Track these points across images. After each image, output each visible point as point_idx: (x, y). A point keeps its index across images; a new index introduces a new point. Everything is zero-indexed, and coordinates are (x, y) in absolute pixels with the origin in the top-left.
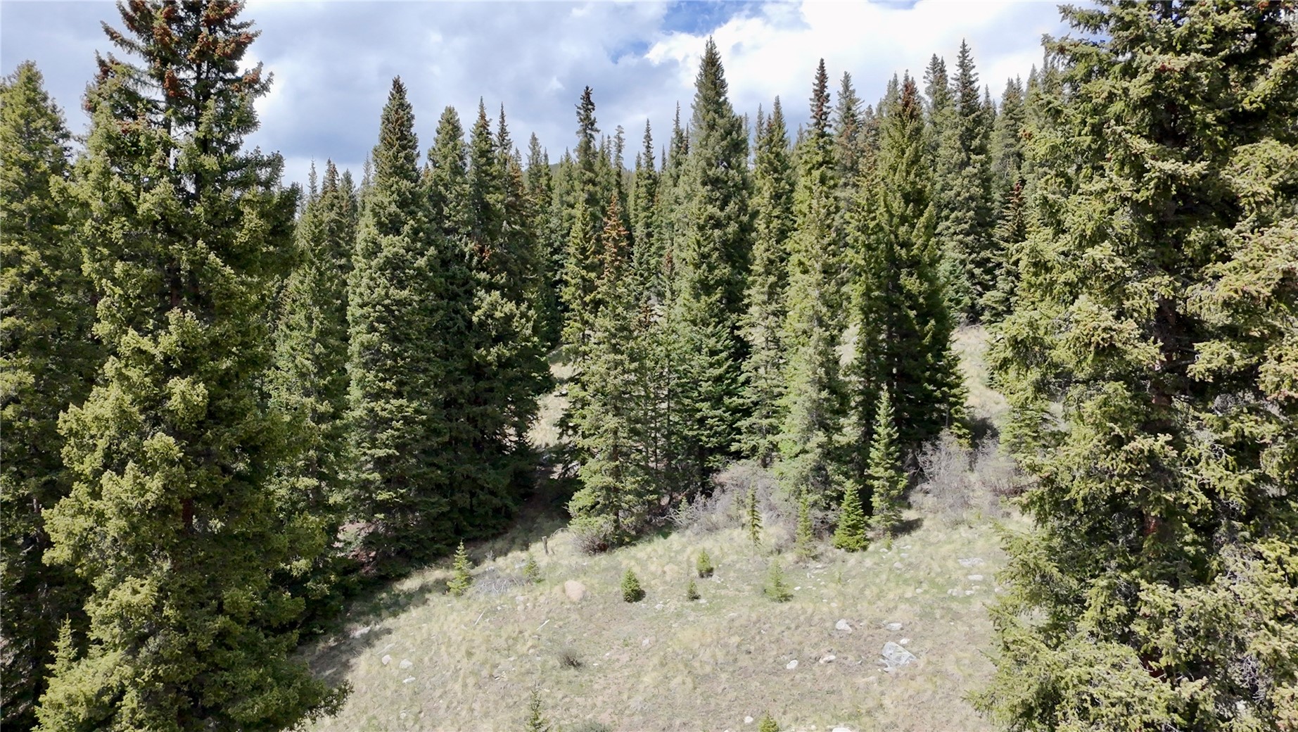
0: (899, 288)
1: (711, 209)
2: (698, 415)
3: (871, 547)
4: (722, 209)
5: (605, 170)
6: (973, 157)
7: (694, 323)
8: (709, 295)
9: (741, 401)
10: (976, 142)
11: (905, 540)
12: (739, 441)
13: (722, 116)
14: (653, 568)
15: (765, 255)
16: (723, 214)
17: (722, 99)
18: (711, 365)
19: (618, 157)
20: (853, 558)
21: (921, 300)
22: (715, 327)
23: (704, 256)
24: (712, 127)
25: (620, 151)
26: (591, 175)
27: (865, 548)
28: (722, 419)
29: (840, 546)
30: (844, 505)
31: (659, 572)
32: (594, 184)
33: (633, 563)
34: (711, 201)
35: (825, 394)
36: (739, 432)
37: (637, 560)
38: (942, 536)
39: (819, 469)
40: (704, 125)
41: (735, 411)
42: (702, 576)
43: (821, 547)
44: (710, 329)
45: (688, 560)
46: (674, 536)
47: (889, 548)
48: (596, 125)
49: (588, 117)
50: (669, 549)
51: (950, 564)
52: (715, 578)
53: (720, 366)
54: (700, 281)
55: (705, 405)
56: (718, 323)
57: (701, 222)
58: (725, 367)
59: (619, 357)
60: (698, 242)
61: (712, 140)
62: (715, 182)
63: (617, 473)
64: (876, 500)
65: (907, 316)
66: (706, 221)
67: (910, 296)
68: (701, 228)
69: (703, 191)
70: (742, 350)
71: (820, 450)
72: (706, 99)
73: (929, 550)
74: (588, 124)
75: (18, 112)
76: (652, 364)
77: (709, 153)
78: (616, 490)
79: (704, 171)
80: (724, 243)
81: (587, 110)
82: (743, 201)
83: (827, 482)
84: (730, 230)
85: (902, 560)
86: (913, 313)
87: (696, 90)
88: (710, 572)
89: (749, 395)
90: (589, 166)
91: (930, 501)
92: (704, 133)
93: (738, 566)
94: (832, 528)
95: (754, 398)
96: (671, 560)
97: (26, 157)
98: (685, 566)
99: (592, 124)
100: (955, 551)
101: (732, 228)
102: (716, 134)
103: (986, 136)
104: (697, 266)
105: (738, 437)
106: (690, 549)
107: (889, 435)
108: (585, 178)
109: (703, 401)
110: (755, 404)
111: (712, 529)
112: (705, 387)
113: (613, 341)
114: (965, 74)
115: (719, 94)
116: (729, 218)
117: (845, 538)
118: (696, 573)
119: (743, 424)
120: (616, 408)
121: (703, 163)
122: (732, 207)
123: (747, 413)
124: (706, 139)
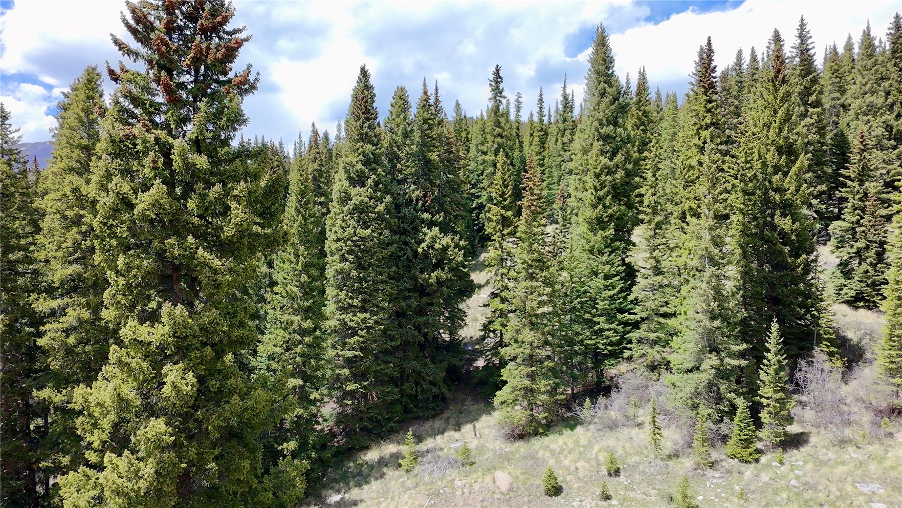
0: (773, 227)
1: (604, 160)
2: (596, 328)
3: (763, 459)
4: (611, 159)
5: (509, 126)
6: (811, 110)
7: (591, 251)
8: (603, 229)
9: (632, 317)
10: (813, 98)
11: (795, 456)
12: (630, 349)
13: (611, 86)
14: (566, 462)
15: (651, 198)
16: (612, 163)
17: (611, 71)
18: (606, 288)
19: (517, 116)
20: (749, 471)
21: (793, 237)
22: (609, 255)
23: (600, 199)
24: (603, 94)
25: (519, 111)
26: (500, 130)
27: (757, 461)
28: (616, 331)
29: (733, 457)
30: (736, 419)
31: (573, 468)
32: (502, 137)
33: (548, 454)
34: (603, 153)
35: (717, 323)
36: (630, 342)
37: (552, 452)
38: (831, 455)
39: (710, 385)
40: (597, 93)
41: (626, 324)
42: (610, 475)
43: (715, 455)
44: (605, 258)
45: (596, 458)
46: (579, 429)
47: (781, 462)
48: (503, 94)
49: (498, 88)
50: (577, 442)
51: (849, 488)
52: (622, 478)
53: (614, 288)
54: (597, 219)
55: (602, 319)
56: (611, 252)
57: (598, 171)
58: (618, 289)
59: (535, 284)
60: (595, 187)
61: (603, 106)
62: (606, 138)
63: (532, 377)
64: (764, 415)
65: (781, 252)
66: (602, 170)
67: (783, 234)
68: (597, 176)
69: (597, 145)
70: (630, 274)
71: (713, 371)
72: (598, 73)
73: (825, 470)
74: (497, 91)
75: (81, 107)
76: (560, 287)
77: (601, 116)
78: (532, 390)
79: (597, 130)
80: (614, 187)
81: (497, 82)
82: (627, 153)
83: (719, 399)
84: (618, 176)
85: (797, 478)
86: (787, 249)
87: (589, 66)
88: (617, 472)
89: (639, 313)
90: (498, 124)
91: (809, 414)
92: (596, 99)
93: (641, 468)
94: (725, 439)
95: (644, 315)
96: (582, 455)
97: (85, 142)
98: (594, 463)
99: (501, 93)
100: (850, 474)
101: (620, 174)
102: (606, 100)
103: (821, 92)
104: (594, 207)
105: (629, 346)
106: (596, 448)
107: (779, 361)
108: (495, 133)
109: (601, 316)
110: (643, 319)
111: (613, 426)
112: (601, 305)
113: (530, 271)
114: (802, 43)
115: (608, 68)
116: (617, 166)
117: (739, 450)
118: (605, 472)
119: (634, 335)
120: (532, 323)
121: (596, 124)
122: (619, 158)
123: (636, 325)
124: (598, 104)
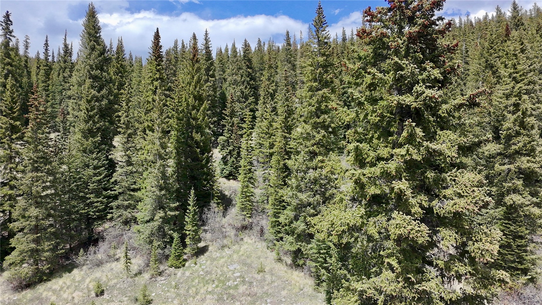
0: (193, 139)
1: (94, 92)
3: (187, 264)
4: (99, 92)
6: (210, 78)
7: (84, 151)
8: (93, 137)
9: (113, 192)
10: (211, 72)
11: (202, 259)
12: (112, 213)
13: (98, 44)
15: (125, 119)
16: (99, 95)
18: (95, 175)
20: (179, 272)
21: (201, 144)
22: (97, 154)
23: (91, 117)
24: (93, 49)
27: (184, 266)
28: (102, 203)
29: (171, 266)
30: (173, 245)
31: (70, 298)
32: (11, 66)
34: (92, 87)
36: (112, 209)
39: (160, 228)
40: (88, 47)
41: (108, 197)
42: (97, 296)
43: (162, 268)
44: (94, 156)
45: (88, 287)
47: (196, 264)
51: (225, 269)
53: (100, 175)
54: (88, 130)
55: (92, 196)
56: (99, 152)
57: (89, 98)
58: (103, 175)
60: (87, 109)
61: (93, 56)
62: (95, 78)
64: (188, 241)
65: (196, 151)
66: (92, 98)
67: (197, 142)
68: (89, 102)
69: (88, 82)
70: (112, 165)
71: (161, 220)
72: (89, 34)
73: (215, 263)
74: (8, 31)
76: (60, 176)
77: (92, 62)
79: (88, 71)
80: (100, 110)
81: (7, 24)
82: (110, 89)
83: (164, 235)
84: (103, 103)
85: (203, 270)
86: (199, 150)
89: (118, 189)
91: (208, 235)
92: (88, 51)
94: (167, 257)
95: (120, 191)
98: (86, 291)
100: (226, 262)
101: (104, 102)
102: (96, 53)
104: (87, 122)
105: (111, 211)
106: (88, 280)
107: (194, 210)
109: (91, 193)
110: (120, 194)
112: (91, 186)
115: (96, 33)
116: (103, 97)
117: (175, 262)
119: (114, 204)
121: (88, 67)
122: (104, 91)
123: (116, 198)
124: (90, 54)
